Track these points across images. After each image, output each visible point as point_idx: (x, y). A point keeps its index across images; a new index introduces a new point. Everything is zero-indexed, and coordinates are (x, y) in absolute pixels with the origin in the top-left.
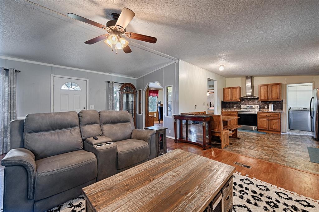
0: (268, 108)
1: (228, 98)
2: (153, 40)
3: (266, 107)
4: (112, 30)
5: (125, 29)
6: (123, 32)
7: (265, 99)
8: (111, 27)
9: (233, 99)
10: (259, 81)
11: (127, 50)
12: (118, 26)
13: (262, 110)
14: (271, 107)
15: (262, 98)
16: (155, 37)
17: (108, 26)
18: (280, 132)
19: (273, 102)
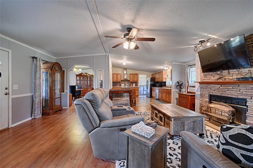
0: (133, 85)
1: (115, 80)
2: (153, 40)
3: (132, 85)
4: (127, 38)
5: (134, 37)
6: (133, 39)
7: (132, 81)
8: (126, 37)
9: (118, 80)
10: (130, 72)
11: (137, 48)
12: (130, 37)
13: (131, 87)
14: (134, 84)
15: (131, 80)
16: (154, 38)
17: (124, 37)
18: (138, 96)
19: (135, 83)
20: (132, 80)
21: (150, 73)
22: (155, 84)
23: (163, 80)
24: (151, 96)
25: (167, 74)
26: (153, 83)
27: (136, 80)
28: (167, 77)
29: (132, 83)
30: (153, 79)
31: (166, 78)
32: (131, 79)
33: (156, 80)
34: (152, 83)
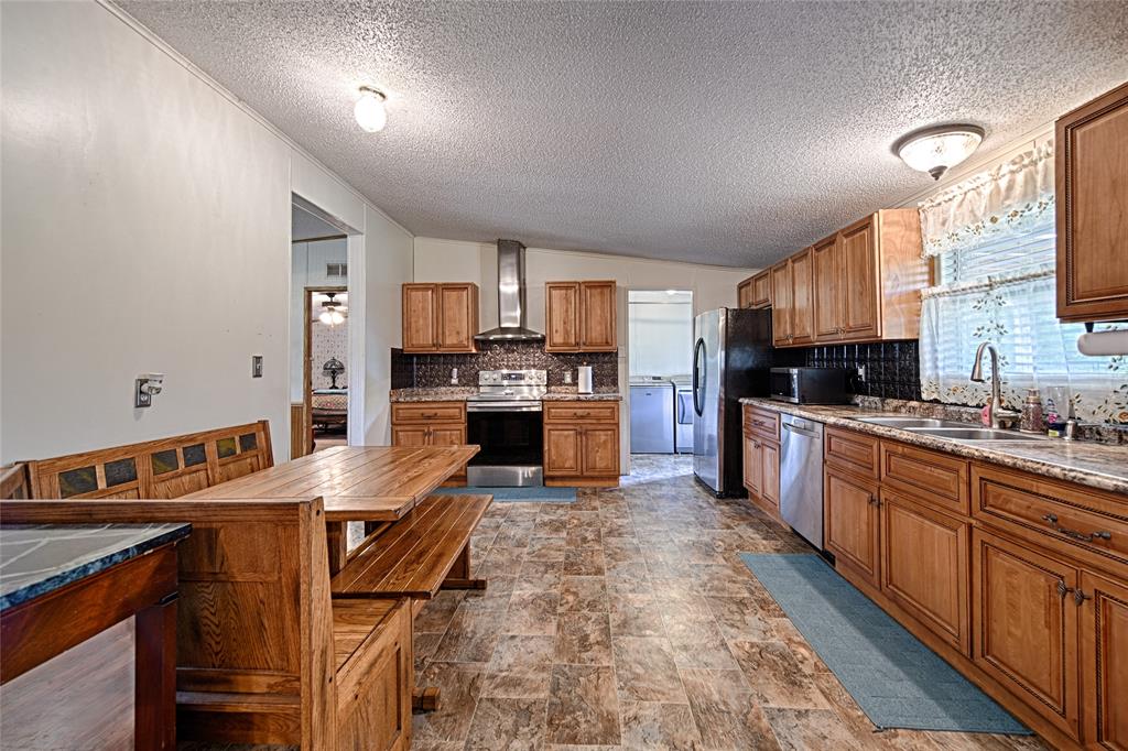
0: (575, 382)
1: (423, 339)
3: (568, 379)
7: (565, 344)
9: (448, 342)
10: (546, 268)
15: (558, 339)
18: (615, 478)
19: (590, 357)
20: (567, 332)
21: (722, 272)
22: (774, 370)
23: (871, 326)
24: (733, 486)
25: (930, 250)
26: (750, 364)
27: (596, 332)
28: (926, 290)
29: (570, 359)
30: (748, 326)
31: (918, 295)
32: (557, 324)
33: (783, 333)
34: (744, 359)
